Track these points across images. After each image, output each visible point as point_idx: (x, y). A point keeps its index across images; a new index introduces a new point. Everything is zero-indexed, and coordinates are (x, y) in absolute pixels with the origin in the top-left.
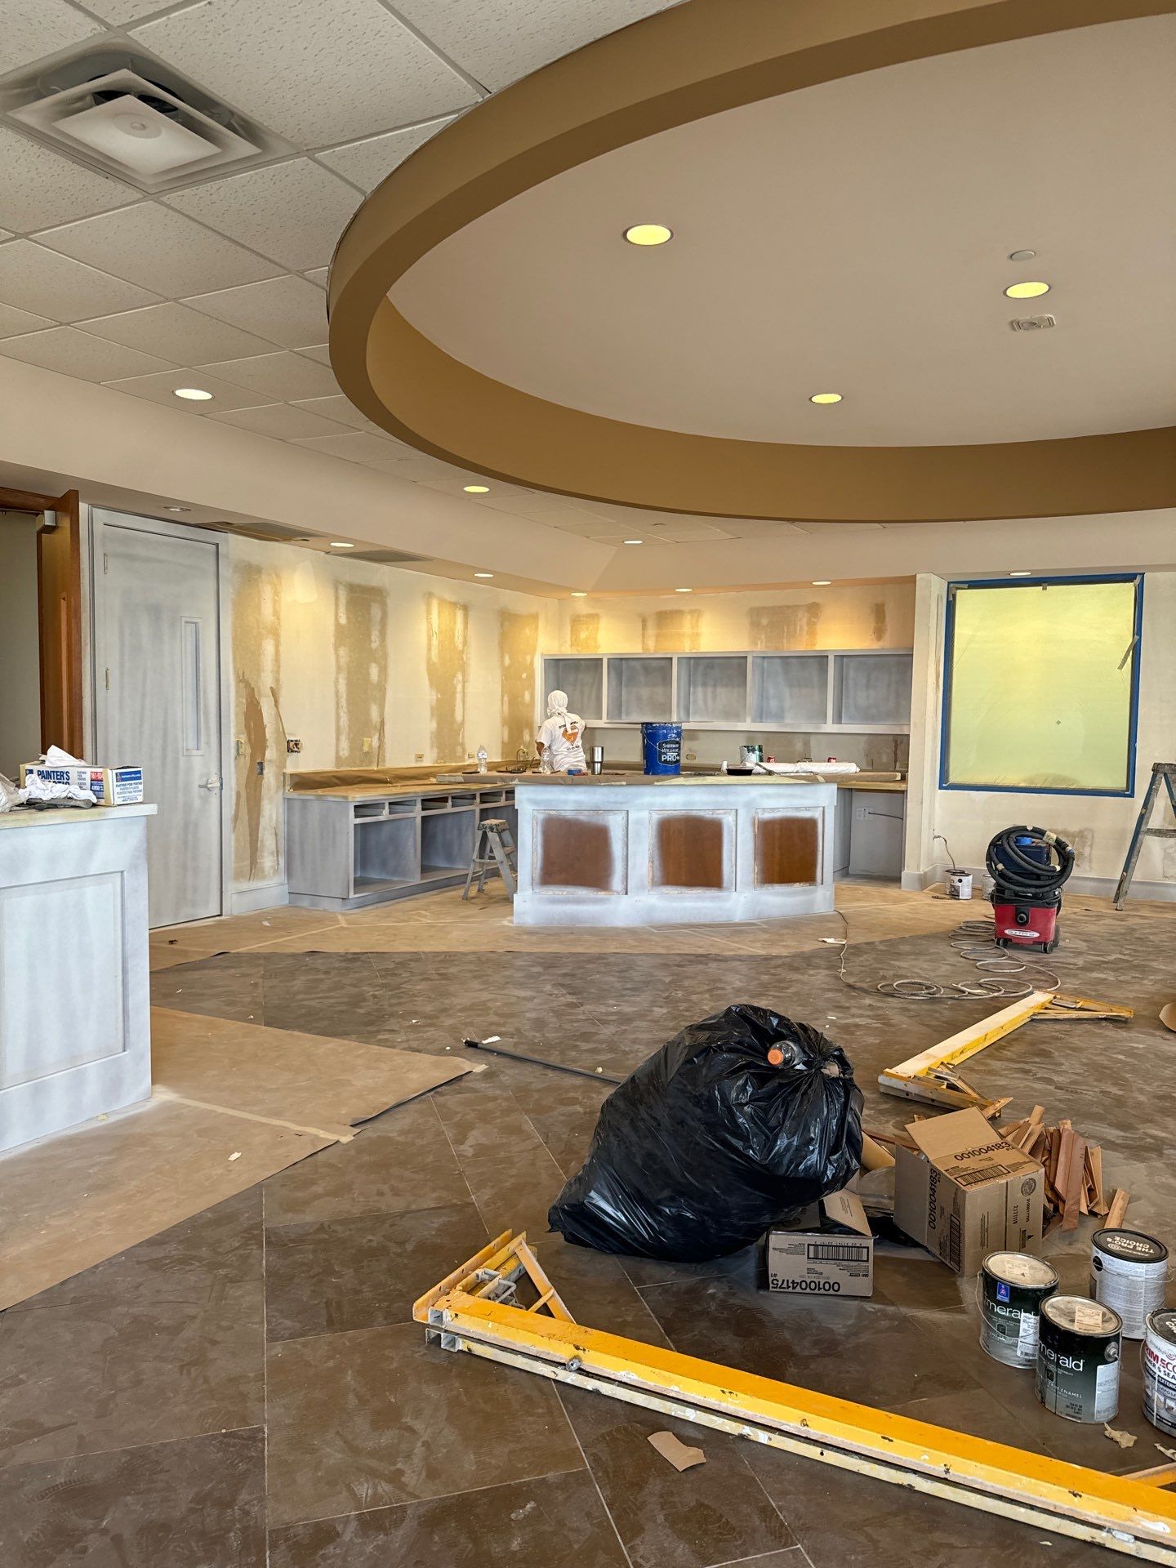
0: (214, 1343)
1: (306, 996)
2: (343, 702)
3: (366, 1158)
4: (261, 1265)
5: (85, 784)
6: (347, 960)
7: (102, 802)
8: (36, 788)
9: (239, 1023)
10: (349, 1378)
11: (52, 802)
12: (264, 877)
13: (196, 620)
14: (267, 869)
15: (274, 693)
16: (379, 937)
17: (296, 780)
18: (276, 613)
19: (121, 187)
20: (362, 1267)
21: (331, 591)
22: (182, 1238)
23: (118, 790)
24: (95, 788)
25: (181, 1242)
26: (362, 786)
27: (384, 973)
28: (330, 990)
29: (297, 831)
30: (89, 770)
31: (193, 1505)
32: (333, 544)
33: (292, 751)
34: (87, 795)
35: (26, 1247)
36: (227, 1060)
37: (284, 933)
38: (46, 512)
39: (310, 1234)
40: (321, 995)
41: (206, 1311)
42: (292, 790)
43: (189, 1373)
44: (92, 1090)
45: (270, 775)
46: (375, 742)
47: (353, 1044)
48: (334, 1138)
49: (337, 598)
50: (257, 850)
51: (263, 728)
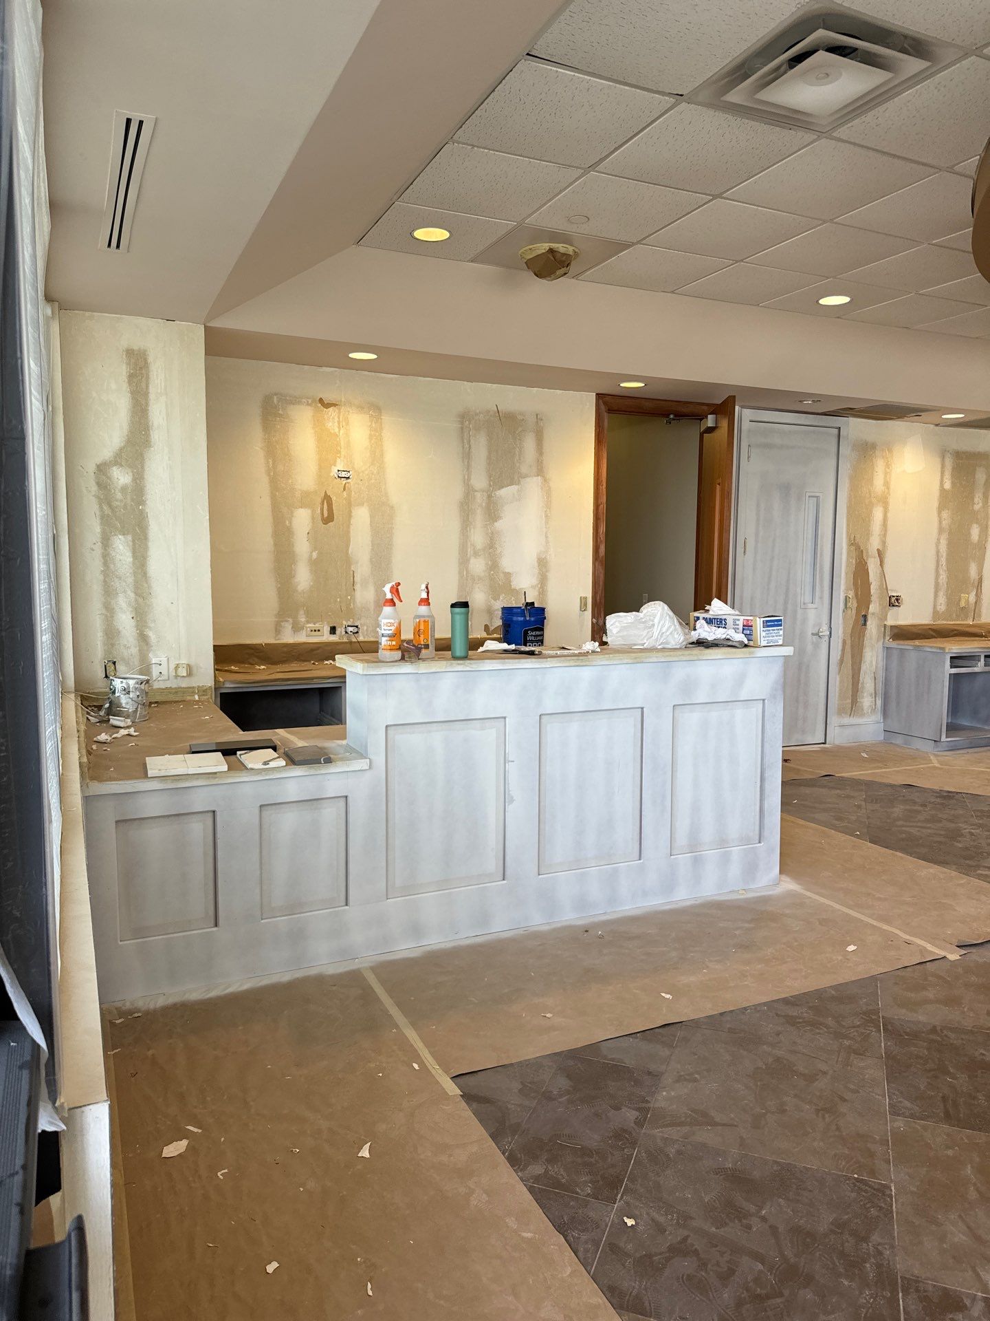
0: (844, 1100)
1: (905, 823)
2: (943, 561)
3: (973, 979)
4: (881, 1046)
5: (738, 629)
6: (944, 797)
7: (751, 643)
8: (705, 631)
9: (847, 836)
10: (969, 1172)
11: (716, 642)
12: (863, 715)
13: (817, 495)
14: (865, 708)
15: (880, 554)
16: (972, 780)
17: (896, 631)
18: (887, 484)
19: (800, 133)
20: (976, 1076)
21: (938, 460)
22: (811, 1005)
23: (764, 634)
24: (745, 632)
25: (810, 1008)
26: (957, 638)
27: (979, 814)
28: (927, 821)
29: (894, 677)
30: (742, 618)
31: (833, 1228)
32: (944, 417)
33: (893, 606)
34: (740, 637)
35: (692, 979)
36: (839, 866)
37: (880, 765)
38: (710, 416)
39: (923, 1032)
40: (919, 824)
41: (835, 1071)
42: (891, 640)
43: (824, 1117)
44: (735, 870)
45: (872, 626)
46: (972, 598)
47: (954, 873)
48: (943, 953)
49: (943, 466)
50: (858, 691)
51: (869, 585)
